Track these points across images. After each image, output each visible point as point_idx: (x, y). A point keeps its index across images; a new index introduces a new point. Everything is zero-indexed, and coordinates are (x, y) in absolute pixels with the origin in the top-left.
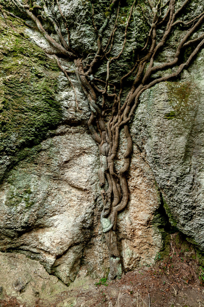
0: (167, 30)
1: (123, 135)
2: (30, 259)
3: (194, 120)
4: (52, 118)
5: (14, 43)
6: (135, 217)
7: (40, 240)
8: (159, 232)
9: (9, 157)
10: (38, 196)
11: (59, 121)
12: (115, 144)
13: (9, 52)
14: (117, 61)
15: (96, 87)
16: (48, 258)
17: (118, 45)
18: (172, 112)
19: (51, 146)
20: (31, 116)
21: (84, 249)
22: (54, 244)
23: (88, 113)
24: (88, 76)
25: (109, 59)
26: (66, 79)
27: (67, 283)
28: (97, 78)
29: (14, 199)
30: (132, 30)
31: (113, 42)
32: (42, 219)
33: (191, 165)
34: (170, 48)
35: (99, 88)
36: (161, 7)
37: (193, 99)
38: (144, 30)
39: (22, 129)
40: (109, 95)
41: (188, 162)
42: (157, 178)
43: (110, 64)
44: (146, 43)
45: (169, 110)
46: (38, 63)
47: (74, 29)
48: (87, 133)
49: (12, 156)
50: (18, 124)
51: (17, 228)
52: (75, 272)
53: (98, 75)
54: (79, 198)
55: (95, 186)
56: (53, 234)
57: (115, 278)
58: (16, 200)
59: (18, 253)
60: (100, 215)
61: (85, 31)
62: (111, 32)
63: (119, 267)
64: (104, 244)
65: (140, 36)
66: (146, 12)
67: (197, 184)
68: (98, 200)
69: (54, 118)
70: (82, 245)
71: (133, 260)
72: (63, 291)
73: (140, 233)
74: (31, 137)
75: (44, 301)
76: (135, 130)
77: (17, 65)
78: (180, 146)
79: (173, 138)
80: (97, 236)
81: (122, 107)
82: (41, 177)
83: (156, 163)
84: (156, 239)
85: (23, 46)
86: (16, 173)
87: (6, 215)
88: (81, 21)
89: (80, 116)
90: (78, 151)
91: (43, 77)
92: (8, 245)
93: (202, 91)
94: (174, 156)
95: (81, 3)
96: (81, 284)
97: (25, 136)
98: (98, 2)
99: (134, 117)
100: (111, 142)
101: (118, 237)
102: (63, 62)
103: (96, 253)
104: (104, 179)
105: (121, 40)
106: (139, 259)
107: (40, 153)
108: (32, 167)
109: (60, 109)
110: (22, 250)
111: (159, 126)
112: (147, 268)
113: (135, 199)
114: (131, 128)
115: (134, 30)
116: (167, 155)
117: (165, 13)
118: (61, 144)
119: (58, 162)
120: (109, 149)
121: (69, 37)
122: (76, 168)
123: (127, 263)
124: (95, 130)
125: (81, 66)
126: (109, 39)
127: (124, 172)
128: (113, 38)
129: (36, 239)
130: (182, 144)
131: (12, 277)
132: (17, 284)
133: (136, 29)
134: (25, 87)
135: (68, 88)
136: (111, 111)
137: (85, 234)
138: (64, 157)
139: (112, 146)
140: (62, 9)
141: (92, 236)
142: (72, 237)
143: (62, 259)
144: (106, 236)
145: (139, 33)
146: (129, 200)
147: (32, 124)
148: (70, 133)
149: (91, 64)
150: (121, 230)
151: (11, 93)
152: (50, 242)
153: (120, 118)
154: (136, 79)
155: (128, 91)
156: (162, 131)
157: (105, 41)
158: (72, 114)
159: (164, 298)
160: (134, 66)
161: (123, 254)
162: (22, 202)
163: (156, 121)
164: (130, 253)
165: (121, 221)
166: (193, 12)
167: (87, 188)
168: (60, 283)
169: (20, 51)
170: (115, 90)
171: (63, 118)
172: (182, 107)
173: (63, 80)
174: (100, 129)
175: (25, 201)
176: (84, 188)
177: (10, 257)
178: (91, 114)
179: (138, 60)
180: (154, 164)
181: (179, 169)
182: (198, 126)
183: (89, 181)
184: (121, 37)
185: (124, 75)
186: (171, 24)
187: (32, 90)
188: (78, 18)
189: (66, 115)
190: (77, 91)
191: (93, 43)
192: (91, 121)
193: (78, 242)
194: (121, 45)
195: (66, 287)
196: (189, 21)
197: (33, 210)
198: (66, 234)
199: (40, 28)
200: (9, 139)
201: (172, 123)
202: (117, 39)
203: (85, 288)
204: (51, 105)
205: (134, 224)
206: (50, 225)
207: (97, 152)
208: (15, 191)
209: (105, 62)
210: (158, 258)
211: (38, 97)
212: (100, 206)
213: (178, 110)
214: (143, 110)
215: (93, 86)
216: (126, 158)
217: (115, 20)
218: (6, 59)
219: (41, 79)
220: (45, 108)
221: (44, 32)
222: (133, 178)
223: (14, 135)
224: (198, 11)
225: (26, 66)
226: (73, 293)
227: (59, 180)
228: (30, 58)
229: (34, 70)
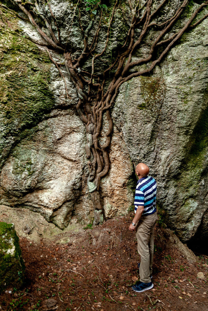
0: (144, 30)
1: (105, 117)
2: (33, 212)
3: (160, 111)
4: (46, 105)
5: (11, 41)
6: (114, 181)
7: (40, 199)
8: (131, 192)
9: (14, 137)
10: (38, 166)
11: (52, 107)
12: (99, 125)
13: (9, 50)
14: (100, 57)
15: (83, 78)
16: (47, 211)
17: (102, 42)
18: (143, 104)
19: (46, 127)
20: (29, 104)
21: (74, 204)
22: (51, 201)
23: (76, 99)
24: (76, 69)
25: (94, 55)
26: (57, 71)
27: (63, 228)
28: (84, 70)
29: (19, 169)
30: (114, 30)
31: (98, 40)
32: (41, 183)
33: (155, 145)
34: (146, 45)
35: (85, 79)
36: (139, 9)
37: (160, 94)
38: (124, 30)
39: (22, 115)
40: (94, 84)
41: (153, 143)
42: (131, 154)
43: (95, 59)
44: (125, 41)
45: (141, 102)
46: (33, 58)
47: (63, 28)
48: (75, 114)
49: (15, 136)
50: (19, 111)
51: (23, 190)
52: (68, 220)
53: (84, 68)
54: (70, 167)
55: (83, 158)
56: (50, 194)
57: (98, 224)
58: (20, 170)
59: (23, 208)
60: (87, 180)
61: (73, 32)
62: (96, 32)
63: (101, 216)
64: (90, 201)
65: (120, 36)
66: (126, 13)
67: (158, 159)
68: (85, 168)
69: (48, 105)
70: (73, 201)
71: (112, 212)
72: (60, 233)
73: (117, 192)
74: (30, 121)
75: (46, 240)
76: (115, 115)
77: (16, 62)
78: (148, 131)
79: (143, 124)
80: (84, 195)
81: (105, 95)
82: (39, 152)
83: (130, 143)
84: (129, 197)
85: (19, 43)
86: (20, 149)
87: (14, 181)
88: (70, 23)
89: (70, 101)
90: (69, 130)
91: (38, 70)
92: (16, 202)
93: (167, 87)
94: (143, 139)
95: (70, 7)
96: (73, 229)
97: (25, 120)
98: (84, 6)
99: (115, 104)
100: (96, 123)
101: (101, 195)
102: (53, 54)
103: (84, 207)
104: (90, 153)
105: (104, 39)
106: (116, 211)
107: (37, 133)
108: (32, 144)
109: (53, 97)
110: (27, 205)
111: (133, 115)
112: (122, 217)
113: (115, 167)
114: (112, 113)
115: (115, 30)
116: (138, 138)
117: (142, 14)
118: (54, 125)
119: (52, 139)
120: (94, 128)
121: (59, 34)
122: (66, 143)
123: (107, 213)
124: (83, 112)
125: (70, 60)
126: (94, 38)
127: (106, 147)
128: (97, 38)
129: (37, 198)
130: (149, 130)
131: (22, 225)
132: (26, 229)
133: (117, 30)
134: (23, 80)
135: (59, 78)
136: (95, 98)
137: (75, 193)
138: (57, 135)
139: (96, 126)
140: (52, 9)
141: (81, 195)
142: (65, 196)
143: (58, 212)
144: (92, 195)
145: (119, 33)
146: (110, 168)
147: (30, 111)
148: (61, 115)
149: (79, 59)
150: (103, 190)
151: (12, 86)
152: (48, 200)
153: (103, 103)
154: (117, 71)
155: (110, 81)
156: (135, 119)
157: (90, 40)
158: (62, 100)
159: (131, 235)
160: (115, 61)
161: (105, 207)
162: (25, 171)
163: (131, 110)
164: (110, 206)
165: (103, 184)
166: (166, 15)
167: (77, 159)
168: (57, 228)
169: (17, 49)
170: (99, 80)
171: (55, 104)
172: (151, 100)
173: (55, 71)
174: (86, 112)
175: (28, 170)
176: (74, 159)
177: (18, 211)
178: (79, 100)
179: (119, 56)
180: (128, 143)
181: (146, 148)
182: (162, 115)
183: (78, 154)
184: (104, 36)
185: (107, 69)
186: (147, 25)
187: (29, 83)
188: (67, 20)
189: (58, 102)
190: (67, 81)
191: (80, 42)
192: (79, 106)
193: (70, 200)
194: (104, 43)
195: (61, 230)
196: (162, 23)
197: (34, 177)
198: (60, 194)
199: (33, 22)
200: (13, 124)
201: (143, 113)
202: (101, 37)
203: (76, 231)
204: (45, 95)
205: (113, 186)
206: (48, 188)
207: (84, 130)
208: (19, 163)
209: (91, 58)
210: (130, 210)
211: (34, 88)
212: (87, 173)
213: (148, 102)
214: (122, 100)
215: (80, 77)
216: (108, 136)
217: (99, 21)
218: (6, 56)
219: (36, 72)
220: (41, 97)
221: (36, 26)
222: (113, 152)
223: (17, 120)
224: (170, 14)
225: (24, 62)
226: (67, 235)
227: (53, 153)
228: (26, 54)
229: (30, 65)
